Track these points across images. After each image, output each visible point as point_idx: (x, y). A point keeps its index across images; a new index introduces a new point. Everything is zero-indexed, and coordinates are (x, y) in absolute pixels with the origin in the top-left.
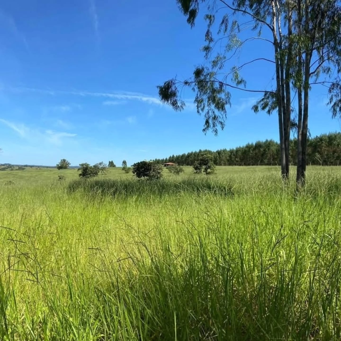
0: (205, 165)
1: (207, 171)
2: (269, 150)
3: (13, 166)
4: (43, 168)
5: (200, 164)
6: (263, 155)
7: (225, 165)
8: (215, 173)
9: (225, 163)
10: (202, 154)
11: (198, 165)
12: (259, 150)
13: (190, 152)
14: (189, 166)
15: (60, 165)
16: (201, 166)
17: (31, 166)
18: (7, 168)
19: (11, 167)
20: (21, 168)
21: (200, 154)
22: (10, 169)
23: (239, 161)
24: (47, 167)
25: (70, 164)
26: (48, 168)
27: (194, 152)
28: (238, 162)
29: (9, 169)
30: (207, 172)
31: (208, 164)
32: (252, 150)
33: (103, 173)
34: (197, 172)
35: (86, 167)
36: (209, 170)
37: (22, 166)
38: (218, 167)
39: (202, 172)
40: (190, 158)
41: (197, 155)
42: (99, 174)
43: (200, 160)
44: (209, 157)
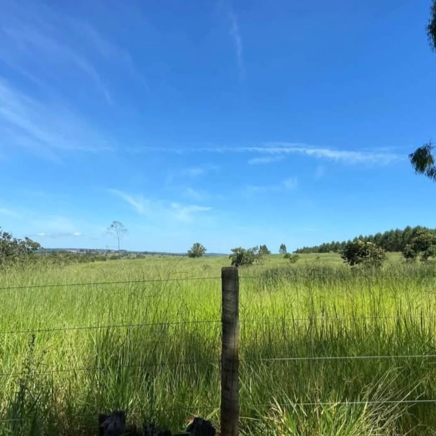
0: (423, 251)
1: (426, 259)
3: (130, 253)
4: (168, 256)
5: (415, 249)
11: (412, 251)
13: (389, 230)
15: (192, 252)
16: (416, 252)
17: (153, 254)
18: (122, 256)
19: (127, 255)
20: (140, 255)
21: (407, 233)
22: (127, 257)
24: (173, 255)
25: (206, 250)
26: (175, 256)
29: (124, 257)
31: (429, 248)
33: (258, 263)
34: (407, 261)
35: (240, 253)
37: (141, 253)
39: (418, 260)
42: (253, 263)
43: (414, 242)
44: (430, 238)
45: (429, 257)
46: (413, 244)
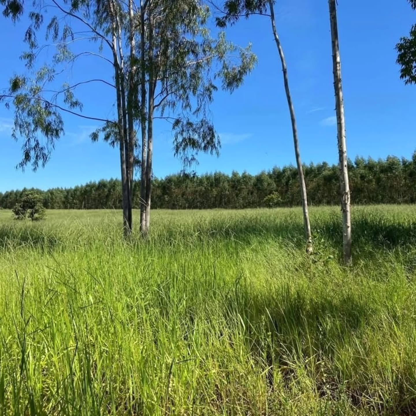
0: (31, 209)
1: (33, 216)
2: (114, 190)
5: (24, 207)
6: (107, 196)
7: (60, 208)
8: (45, 219)
9: (59, 206)
10: (26, 193)
11: (20, 208)
12: (103, 190)
13: (9, 190)
14: (7, 210)
16: (25, 210)
21: (24, 193)
23: (78, 203)
27: (15, 191)
28: (76, 204)
30: (33, 218)
31: (35, 207)
32: (94, 190)
34: (18, 218)
36: (36, 215)
38: (48, 211)
39: (27, 217)
40: (9, 198)
41: (19, 195)
43: (23, 202)
44: (37, 198)
45: (36, 214)
46: (22, 203)
